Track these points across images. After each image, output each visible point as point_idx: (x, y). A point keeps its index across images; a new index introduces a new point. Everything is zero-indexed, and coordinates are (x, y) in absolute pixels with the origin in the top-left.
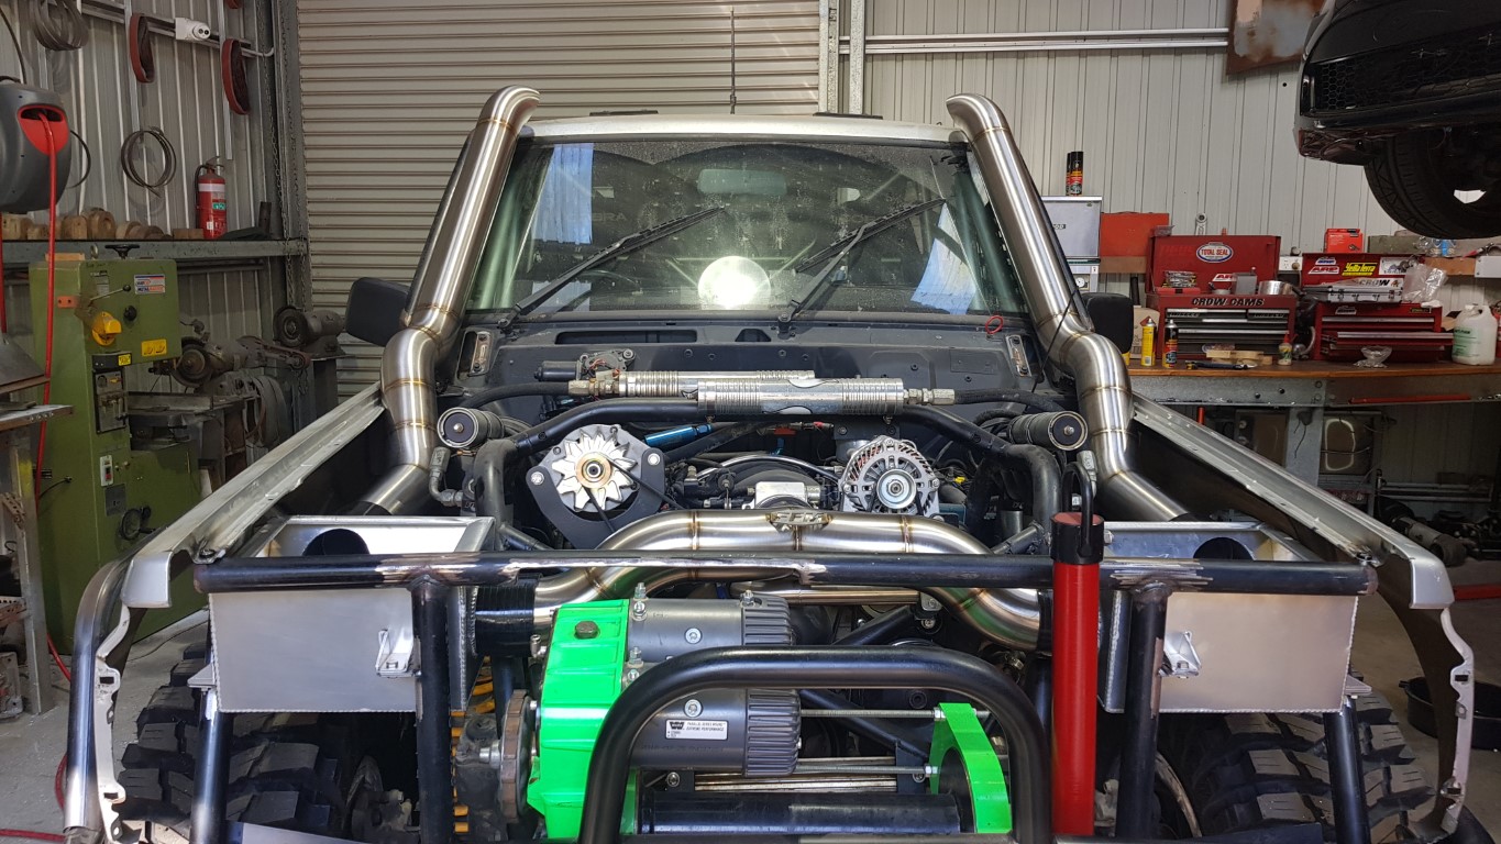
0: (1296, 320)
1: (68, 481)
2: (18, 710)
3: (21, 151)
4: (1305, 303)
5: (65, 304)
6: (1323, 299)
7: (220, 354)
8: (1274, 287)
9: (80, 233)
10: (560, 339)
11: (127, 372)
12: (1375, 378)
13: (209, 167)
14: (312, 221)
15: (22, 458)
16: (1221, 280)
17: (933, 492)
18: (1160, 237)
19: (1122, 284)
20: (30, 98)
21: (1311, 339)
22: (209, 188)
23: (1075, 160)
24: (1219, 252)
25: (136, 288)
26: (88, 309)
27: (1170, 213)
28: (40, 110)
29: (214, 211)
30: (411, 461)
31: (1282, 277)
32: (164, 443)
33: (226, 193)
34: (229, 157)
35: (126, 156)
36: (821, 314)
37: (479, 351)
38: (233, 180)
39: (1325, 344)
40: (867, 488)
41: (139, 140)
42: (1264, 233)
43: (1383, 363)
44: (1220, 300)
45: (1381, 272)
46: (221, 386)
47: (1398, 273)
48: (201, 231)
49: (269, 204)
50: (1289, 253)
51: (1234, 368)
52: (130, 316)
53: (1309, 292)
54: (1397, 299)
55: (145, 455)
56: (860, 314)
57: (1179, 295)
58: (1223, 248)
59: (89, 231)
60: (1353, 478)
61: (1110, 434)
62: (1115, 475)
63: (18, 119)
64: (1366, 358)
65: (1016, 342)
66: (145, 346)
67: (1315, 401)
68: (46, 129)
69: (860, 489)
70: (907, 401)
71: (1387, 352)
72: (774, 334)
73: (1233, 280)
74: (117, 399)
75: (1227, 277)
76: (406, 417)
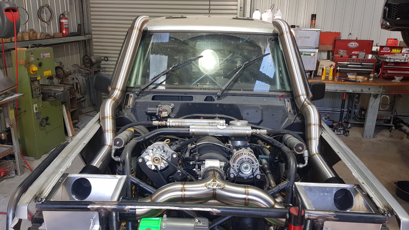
0: (376, 66)
1: (25, 111)
2: (14, 175)
3: (6, 21)
4: (379, 61)
5: (21, 63)
6: (384, 60)
7: (67, 70)
8: (370, 56)
9: (27, 38)
10: (153, 98)
11: (40, 80)
12: (398, 86)
13: (63, 14)
14: (93, 29)
15: (11, 109)
16: (355, 53)
17: (258, 168)
18: (337, 40)
19: (325, 53)
20: (7, 6)
21: (379, 72)
22: (63, 21)
23: (314, 17)
24: (355, 45)
25: (42, 57)
26: (28, 64)
27: (341, 32)
28: (10, 9)
29: (65, 28)
30: (107, 144)
31: (373, 53)
32: (52, 99)
33: (68, 22)
34: (69, 11)
35: (39, 14)
36: (230, 92)
37: (130, 100)
38: (70, 17)
39: (383, 74)
40: (238, 166)
41: (42, 9)
42: (369, 39)
43: (400, 81)
44: (354, 60)
45: (403, 52)
46: (68, 79)
47: (408, 52)
48: (61, 34)
49: (81, 25)
50: (376, 45)
51: (356, 82)
52: (40, 65)
53: (380, 58)
54: (407, 61)
55: (46, 103)
56: (242, 92)
57: (342, 58)
58: (356, 43)
59: (29, 37)
60: (388, 112)
61: (314, 140)
62: (315, 154)
63: (4, 12)
64: (395, 79)
65: (288, 101)
66: (45, 73)
67: (379, 92)
68: (12, 15)
69: (236, 166)
70: (252, 133)
71: (401, 78)
72: (215, 98)
73: (358, 53)
74: (37, 89)
75: (356, 52)
76: (106, 129)
